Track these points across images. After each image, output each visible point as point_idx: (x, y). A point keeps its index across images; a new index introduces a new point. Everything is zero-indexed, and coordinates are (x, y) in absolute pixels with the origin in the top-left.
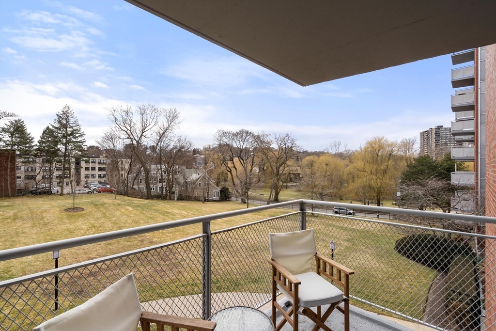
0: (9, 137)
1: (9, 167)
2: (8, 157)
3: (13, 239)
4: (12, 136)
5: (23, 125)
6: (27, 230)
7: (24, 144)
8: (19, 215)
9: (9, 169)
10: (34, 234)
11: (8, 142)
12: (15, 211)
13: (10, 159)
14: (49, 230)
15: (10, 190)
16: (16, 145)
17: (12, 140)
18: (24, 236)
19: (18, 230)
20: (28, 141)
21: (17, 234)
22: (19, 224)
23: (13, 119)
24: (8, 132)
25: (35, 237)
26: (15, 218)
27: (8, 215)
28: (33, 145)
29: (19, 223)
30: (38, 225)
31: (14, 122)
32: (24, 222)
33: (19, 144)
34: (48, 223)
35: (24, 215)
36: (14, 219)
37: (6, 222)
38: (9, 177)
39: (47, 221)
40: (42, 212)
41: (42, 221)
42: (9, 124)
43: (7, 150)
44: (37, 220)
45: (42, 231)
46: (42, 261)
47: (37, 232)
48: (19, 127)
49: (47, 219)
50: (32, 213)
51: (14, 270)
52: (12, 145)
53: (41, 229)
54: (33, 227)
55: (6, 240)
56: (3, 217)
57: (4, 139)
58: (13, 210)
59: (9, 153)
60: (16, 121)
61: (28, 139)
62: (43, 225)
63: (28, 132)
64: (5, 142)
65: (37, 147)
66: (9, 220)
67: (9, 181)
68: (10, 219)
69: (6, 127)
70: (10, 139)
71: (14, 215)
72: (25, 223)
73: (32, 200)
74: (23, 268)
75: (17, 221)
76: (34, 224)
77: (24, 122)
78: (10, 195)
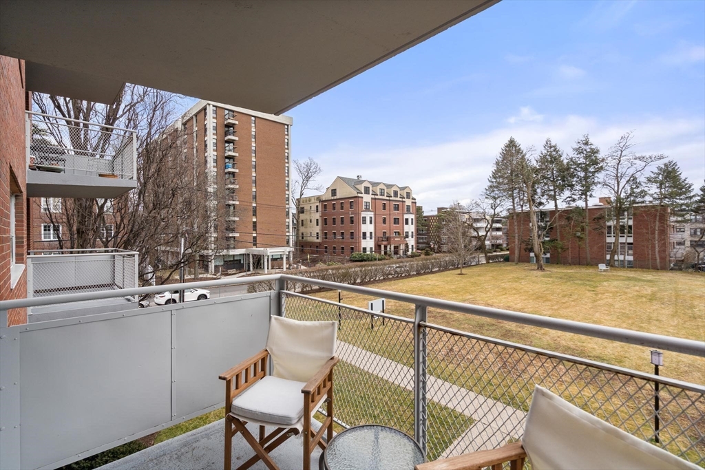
0: (658, 188)
1: (657, 228)
2: (656, 216)
3: (642, 325)
4: (660, 187)
5: (676, 168)
6: (664, 318)
7: (677, 195)
8: (659, 295)
9: (657, 232)
10: (672, 326)
11: (655, 196)
12: (655, 289)
13: (658, 217)
14: (698, 327)
15: (658, 261)
16: (666, 197)
17: (661, 192)
18: (658, 324)
19: (651, 315)
20: (684, 190)
21: (649, 319)
22: (655, 307)
23: (661, 163)
24: (656, 182)
25: (672, 331)
26: (652, 298)
27: (645, 292)
28: (692, 194)
29: (656, 305)
30: (681, 315)
31: (663, 166)
32: (663, 306)
33: (671, 196)
34: (700, 317)
35: (665, 297)
36: (651, 300)
37: (640, 300)
38: (657, 242)
39: (698, 313)
40: (692, 298)
41: (690, 311)
42: (656, 171)
43: (653, 207)
44: (682, 308)
45: (685, 326)
46: (667, 367)
47: (677, 325)
48: (669, 173)
49: (700, 310)
50: (677, 296)
51: (627, 363)
52: (661, 199)
53: (685, 322)
54: (673, 316)
55: (633, 323)
56: (638, 293)
57: (651, 192)
58: (652, 287)
59: (657, 210)
60: (665, 165)
61: (683, 187)
62: (690, 317)
63: (683, 177)
64: (651, 195)
65: (699, 198)
66: (644, 300)
67: (657, 247)
68: (646, 297)
69: (653, 176)
70: (658, 190)
71: (653, 294)
72: (664, 308)
73: (688, 278)
74: (639, 365)
75: (655, 302)
76: (676, 312)
77: (677, 163)
78: (659, 267)
